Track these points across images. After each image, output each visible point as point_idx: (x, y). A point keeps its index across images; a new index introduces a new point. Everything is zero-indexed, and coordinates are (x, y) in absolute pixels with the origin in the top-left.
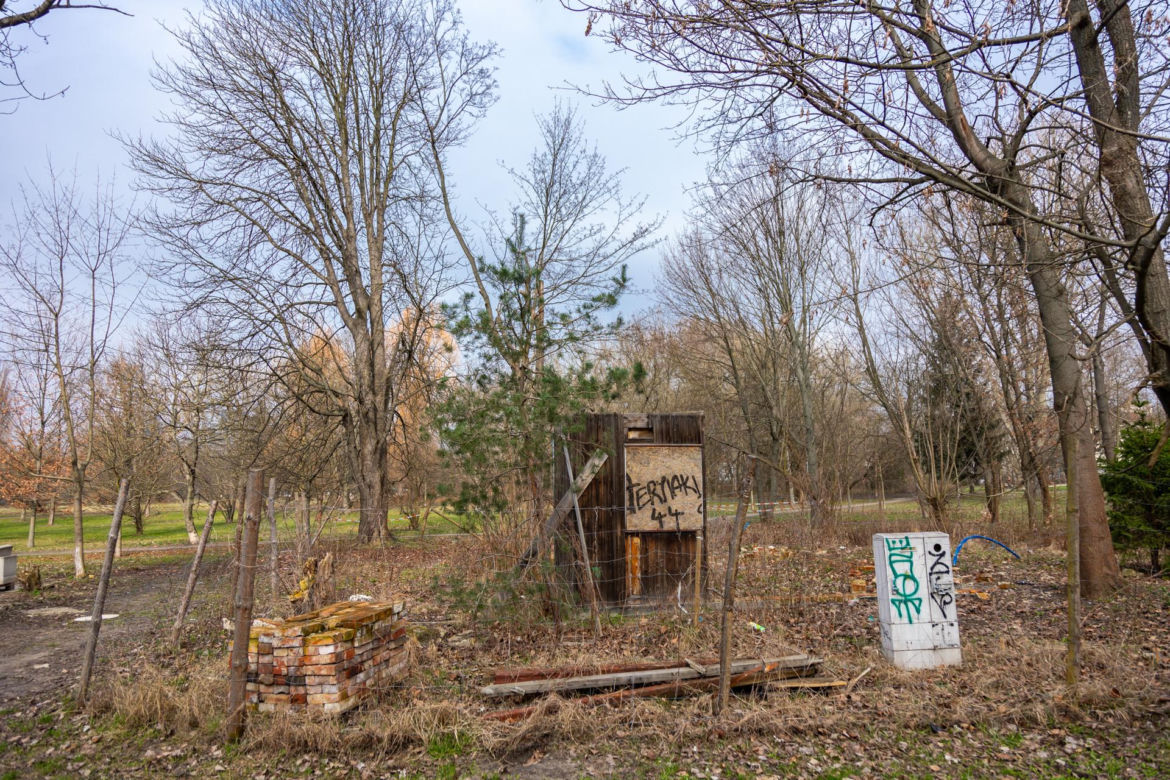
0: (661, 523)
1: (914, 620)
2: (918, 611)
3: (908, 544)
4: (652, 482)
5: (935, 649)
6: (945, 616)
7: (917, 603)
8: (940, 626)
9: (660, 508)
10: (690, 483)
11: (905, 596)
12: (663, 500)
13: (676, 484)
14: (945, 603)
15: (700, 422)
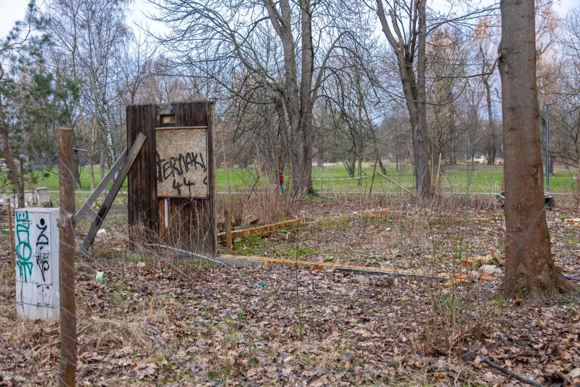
0: (179, 192)
1: (28, 280)
2: (30, 273)
3: (27, 218)
4: (173, 158)
5: (38, 305)
6: (44, 281)
7: (30, 266)
8: (41, 287)
9: (179, 179)
10: (199, 160)
11: (23, 259)
12: (180, 173)
13: (189, 160)
14: (45, 269)
15: (207, 108)
